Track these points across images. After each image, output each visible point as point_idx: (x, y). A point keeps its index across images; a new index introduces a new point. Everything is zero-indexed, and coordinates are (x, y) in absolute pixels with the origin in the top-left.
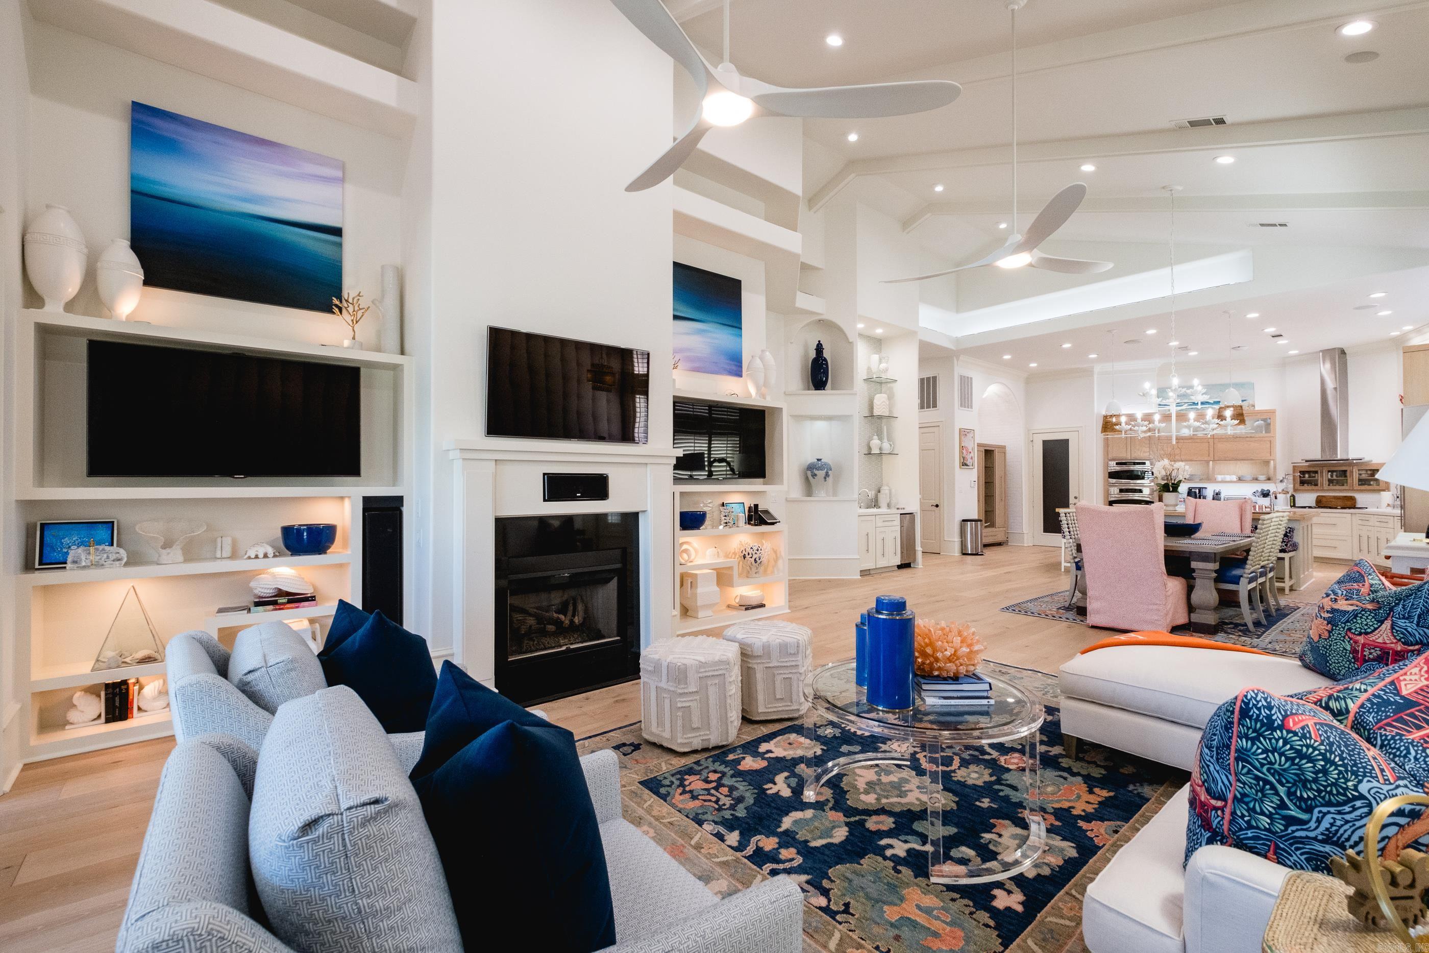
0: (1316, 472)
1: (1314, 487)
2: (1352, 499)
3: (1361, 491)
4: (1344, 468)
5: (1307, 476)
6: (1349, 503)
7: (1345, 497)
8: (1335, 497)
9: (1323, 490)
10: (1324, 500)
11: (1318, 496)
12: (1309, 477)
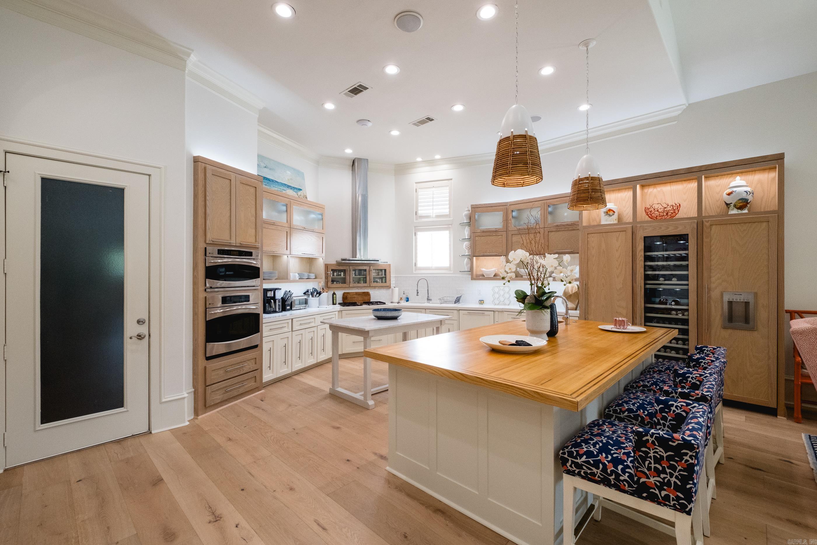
0: (344, 271)
1: (341, 285)
2: (368, 294)
3: (375, 287)
4: (365, 268)
5: (335, 274)
6: (366, 299)
7: (364, 293)
8: (357, 293)
9: (349, 287)
10: (349, 296)
11: (344, 293)
12: (337, 276)
